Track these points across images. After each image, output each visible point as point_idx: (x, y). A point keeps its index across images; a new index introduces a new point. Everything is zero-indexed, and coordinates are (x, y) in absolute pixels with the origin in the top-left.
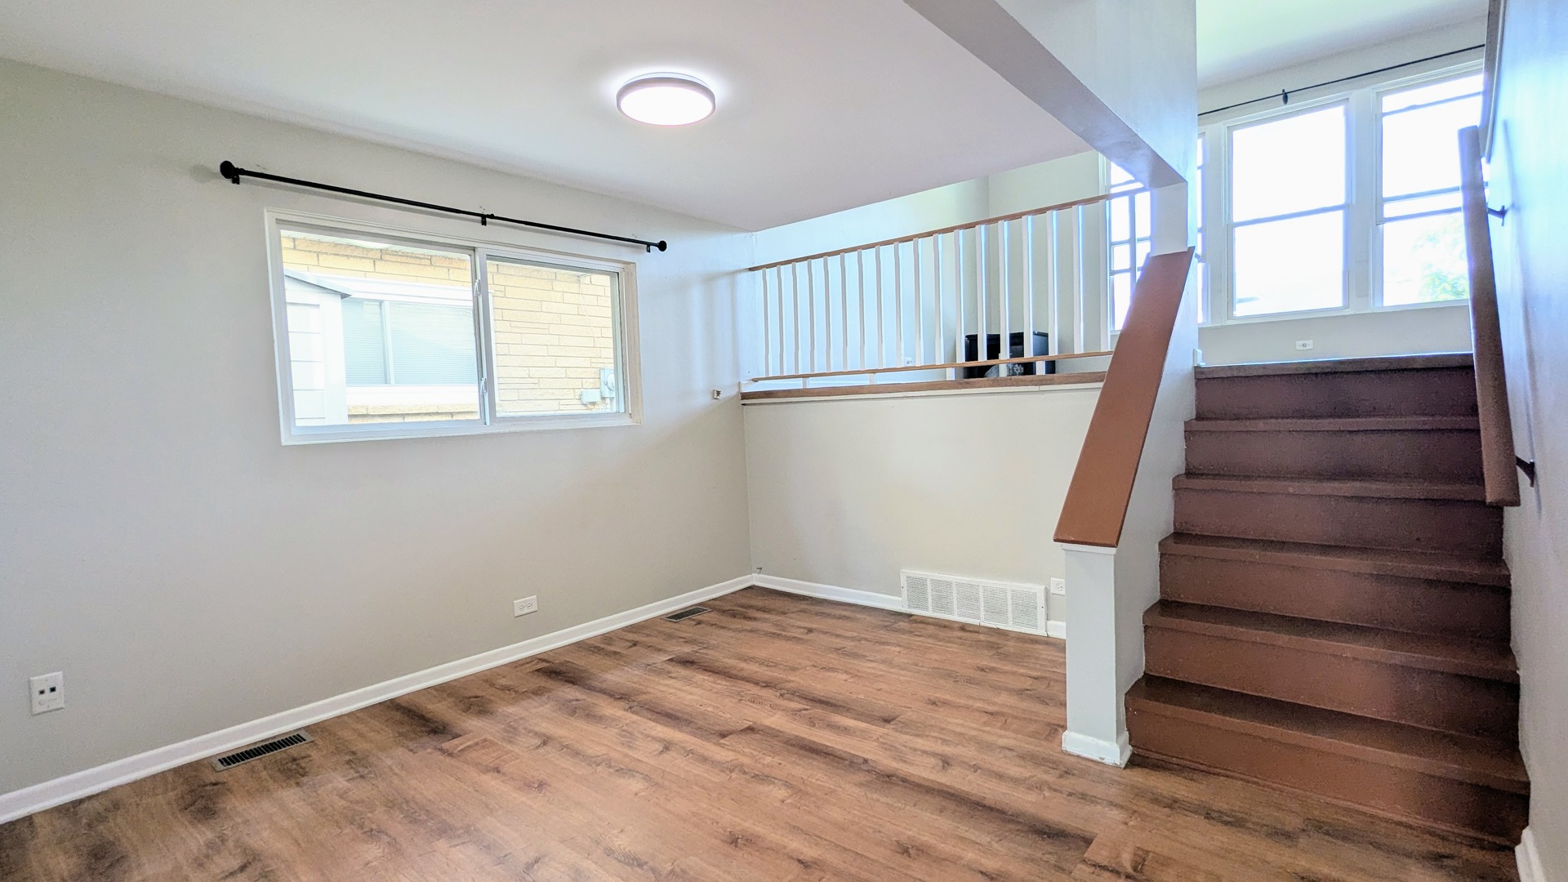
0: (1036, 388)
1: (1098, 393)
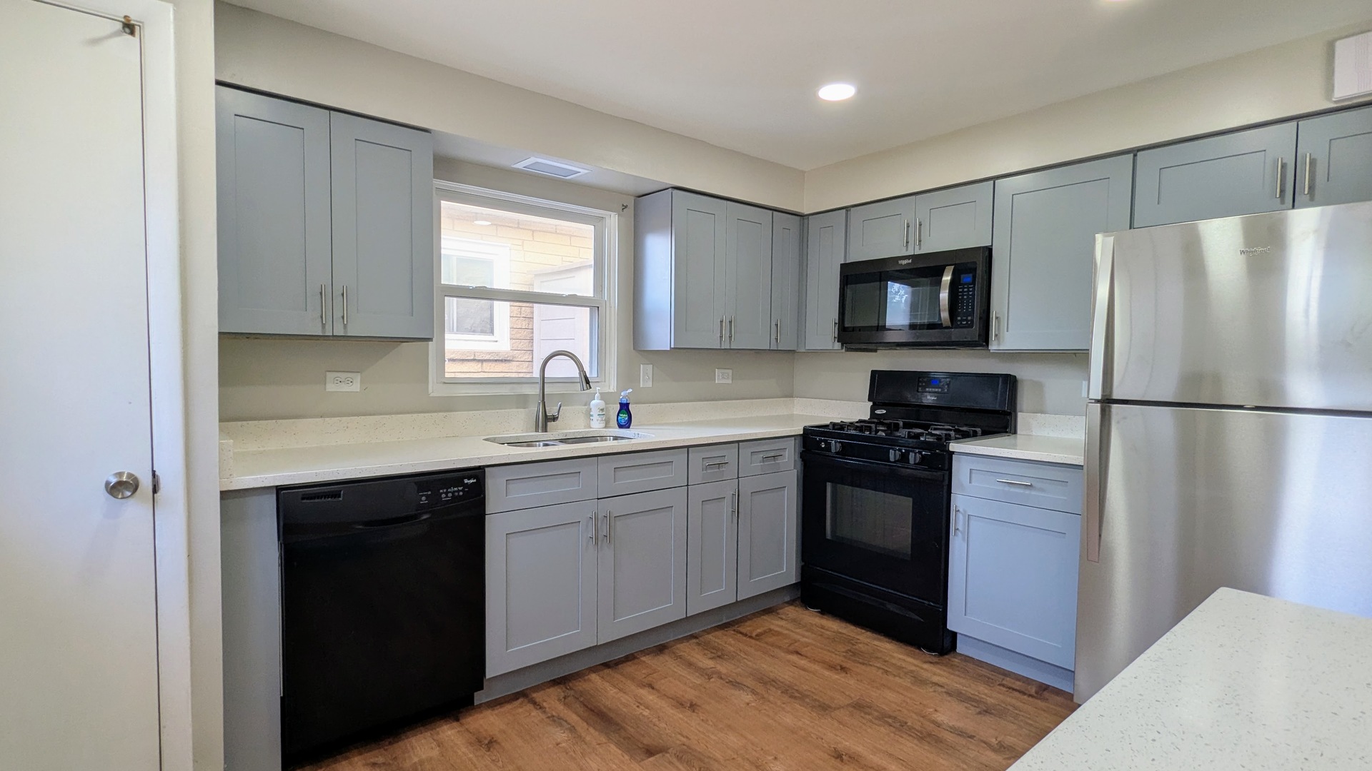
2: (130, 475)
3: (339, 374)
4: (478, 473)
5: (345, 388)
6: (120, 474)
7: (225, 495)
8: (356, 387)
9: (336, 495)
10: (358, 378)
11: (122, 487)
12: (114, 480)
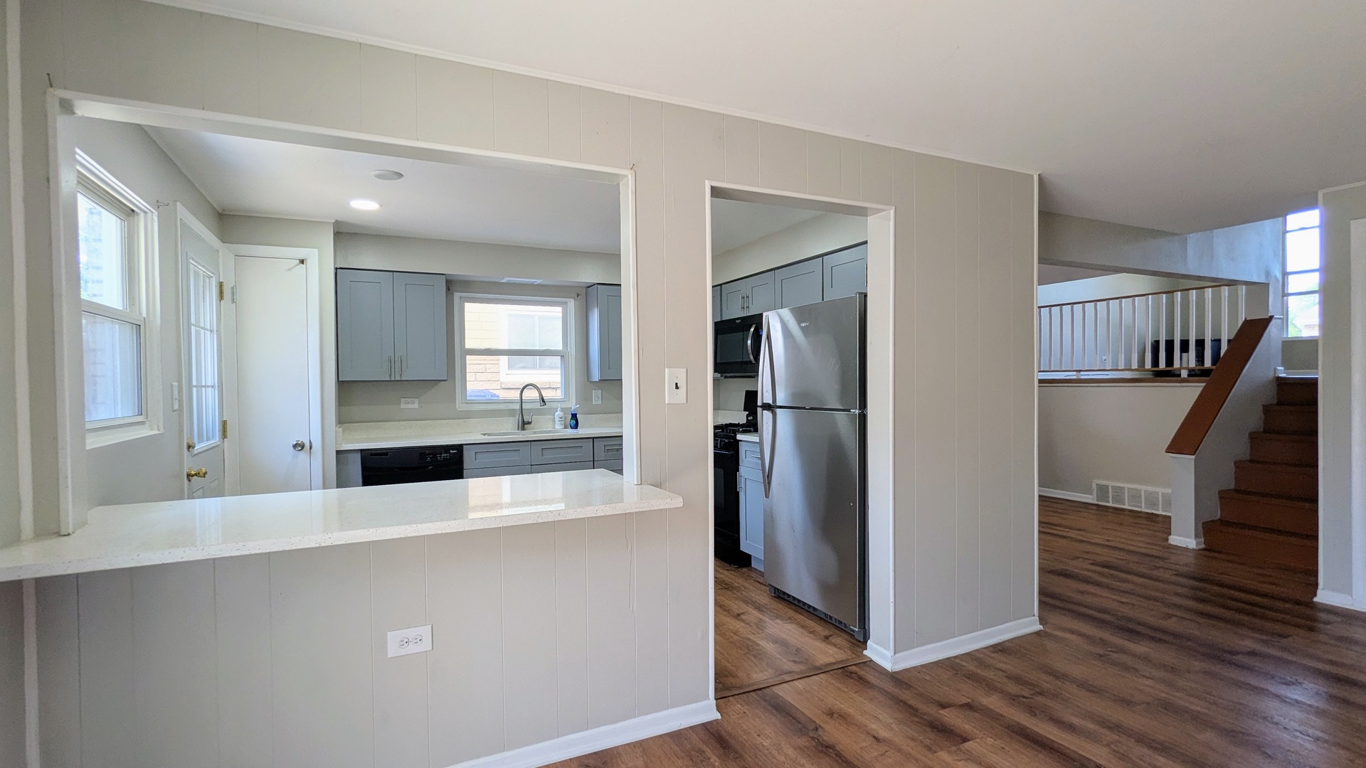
0: (1179, 384)
1: (1202, 388)
2: (302, 442)
3: (408, 399)
4: (459, 448)
5: (410, 406)
6: (298, 441)
7: (338, 452)
8: (416, 406)
9: (386, 454)
10: (417, 401)
11: (299, 446)
12: (295, 443)
